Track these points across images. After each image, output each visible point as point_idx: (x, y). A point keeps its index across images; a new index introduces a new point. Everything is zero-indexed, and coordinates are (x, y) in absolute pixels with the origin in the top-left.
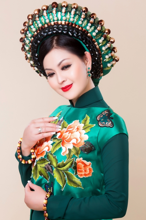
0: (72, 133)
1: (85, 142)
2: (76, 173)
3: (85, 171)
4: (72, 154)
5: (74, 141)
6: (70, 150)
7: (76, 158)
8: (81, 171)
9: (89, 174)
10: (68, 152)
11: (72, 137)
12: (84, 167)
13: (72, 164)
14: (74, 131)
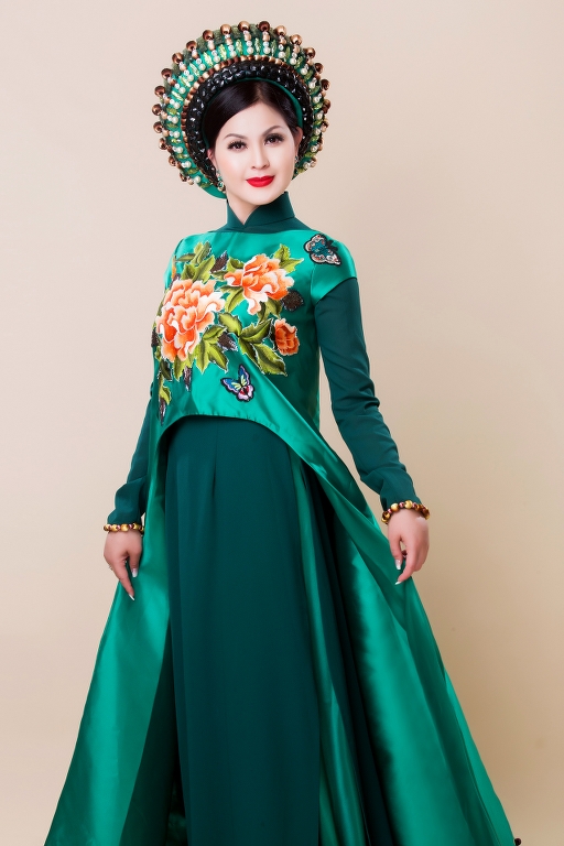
0: (261, 274)
1: (289, 289)
2: (276, 348)
3: (288, 343)
4: (268, 312)
5: (268, 288)
6: (263, 304)
7: (276, 318)
8: (282, 344)
9: (294, 349)
10: (259, 309)
11: (262, 282)
12: (286, 335)
13: (268, 330)
14: (262, 270)
